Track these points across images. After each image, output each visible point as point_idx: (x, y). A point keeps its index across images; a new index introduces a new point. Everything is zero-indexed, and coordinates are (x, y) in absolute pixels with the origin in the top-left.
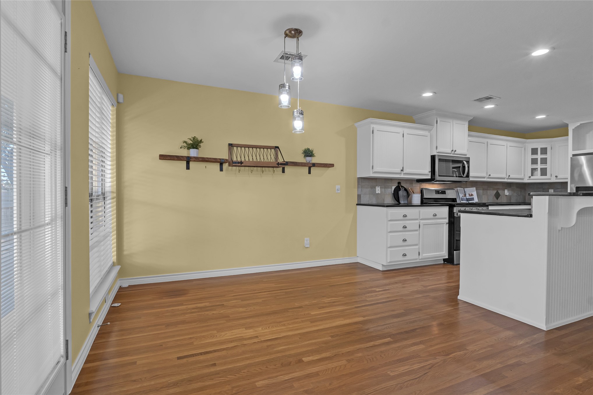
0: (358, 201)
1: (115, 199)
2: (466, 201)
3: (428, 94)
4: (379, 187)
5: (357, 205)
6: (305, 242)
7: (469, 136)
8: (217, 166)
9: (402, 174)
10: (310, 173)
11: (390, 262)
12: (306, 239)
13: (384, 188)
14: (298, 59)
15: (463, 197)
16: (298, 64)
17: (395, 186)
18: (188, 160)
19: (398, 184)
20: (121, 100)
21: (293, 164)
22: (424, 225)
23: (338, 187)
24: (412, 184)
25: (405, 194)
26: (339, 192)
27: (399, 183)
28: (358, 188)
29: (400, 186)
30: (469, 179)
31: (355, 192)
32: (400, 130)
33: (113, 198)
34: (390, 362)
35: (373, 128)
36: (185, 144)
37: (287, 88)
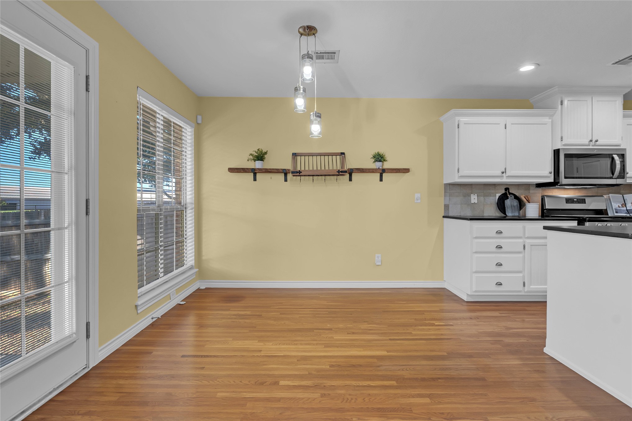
0: (445, 212)
1: (194, 210)
2: (626, 213)
3: (527, 68)
4: (476, 195)
5: (444, 217)
6: (376, 259)
7: (625, 116)
8: (282, 176)
9: (505, 177)
10: (381, 180)
11: (476, 291)
12: (377, 255)
13: (484, 196)
14: (308, 58)
15: (619, 207)
16: (309, 64)
17: (500, 193)
18: (254, 172)
19: (505, 191)
20: (200, 121)
21: (359, 171)
22: (531, 245)
23: (417, 195)
24: (529, 190)
25: (516, 203)
26: (419, 201)
27: (507, 189)
28: (445, 196)
29: (508, 193)
30: (626, 180)
31: (441, 201)
32: (501, 120)
33: (192, 209)
34: (368, 408)
35: (459, 121)
36: (251, 157)
37: (302, 91)
